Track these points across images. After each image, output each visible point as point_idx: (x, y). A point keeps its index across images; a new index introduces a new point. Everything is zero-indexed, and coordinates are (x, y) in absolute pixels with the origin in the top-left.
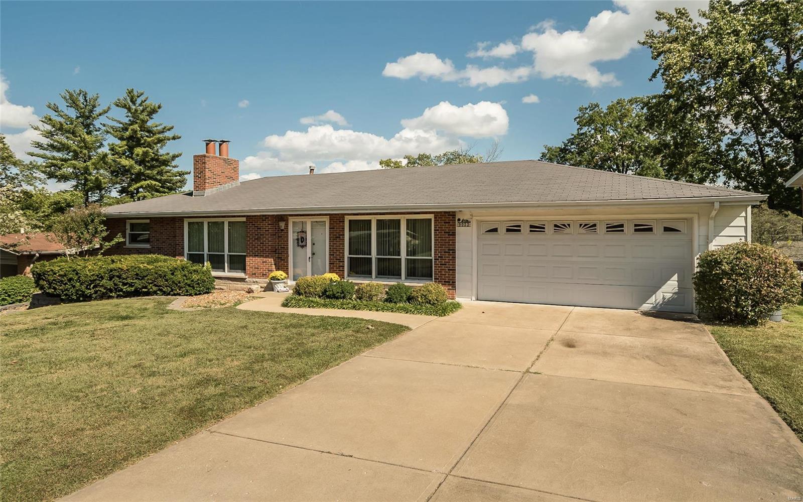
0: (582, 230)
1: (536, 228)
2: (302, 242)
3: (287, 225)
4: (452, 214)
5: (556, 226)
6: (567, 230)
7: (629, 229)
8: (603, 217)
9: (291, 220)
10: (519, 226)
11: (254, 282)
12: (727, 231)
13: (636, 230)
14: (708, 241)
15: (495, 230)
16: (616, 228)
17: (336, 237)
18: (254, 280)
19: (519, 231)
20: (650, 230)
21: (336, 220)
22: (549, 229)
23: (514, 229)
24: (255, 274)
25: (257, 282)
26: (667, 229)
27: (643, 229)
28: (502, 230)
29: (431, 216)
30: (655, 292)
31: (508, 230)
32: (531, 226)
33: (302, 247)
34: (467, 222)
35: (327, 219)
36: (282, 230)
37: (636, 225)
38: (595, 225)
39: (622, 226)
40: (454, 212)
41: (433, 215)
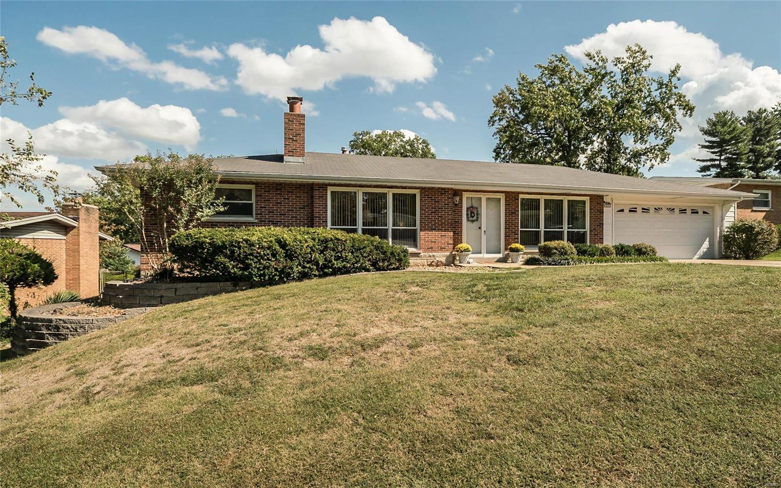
0: (668, 212)
1: (645, 210)
2: (473, 217)
3: (461, 200)
4: (602, 197)
5: (655, 209)
6: (661, 212)
7: (689, 212)
8: (679, 204)
9: (465, 195)
10: (636, 208)
11: (430, 256)
12: (729, 214)
13: (692, 213)
14: (722, 219)
15: (622, 211)
16: (683, 211)
17: (510, 213)
18: (431, 254)
19: (636, 211)
20: (697, 212)
21: (511, 197)
22: (652, 210)
23: (633, 211)
24: (432, 248)
25: (434, 256)
26: (704, 213)
27: (695, 212)
28: (626, 211)
29: (587, 199)
30: (700, 249)
31: (630, 211)
32: (643, 209)
33: (473, 221)
34: (609, 203)
35: (502, 197)
36: (456, 205)
37: (692, 210)
38: (674, 209)
39: (685, 210)
40: (603, 196)
41: (589, 197)
